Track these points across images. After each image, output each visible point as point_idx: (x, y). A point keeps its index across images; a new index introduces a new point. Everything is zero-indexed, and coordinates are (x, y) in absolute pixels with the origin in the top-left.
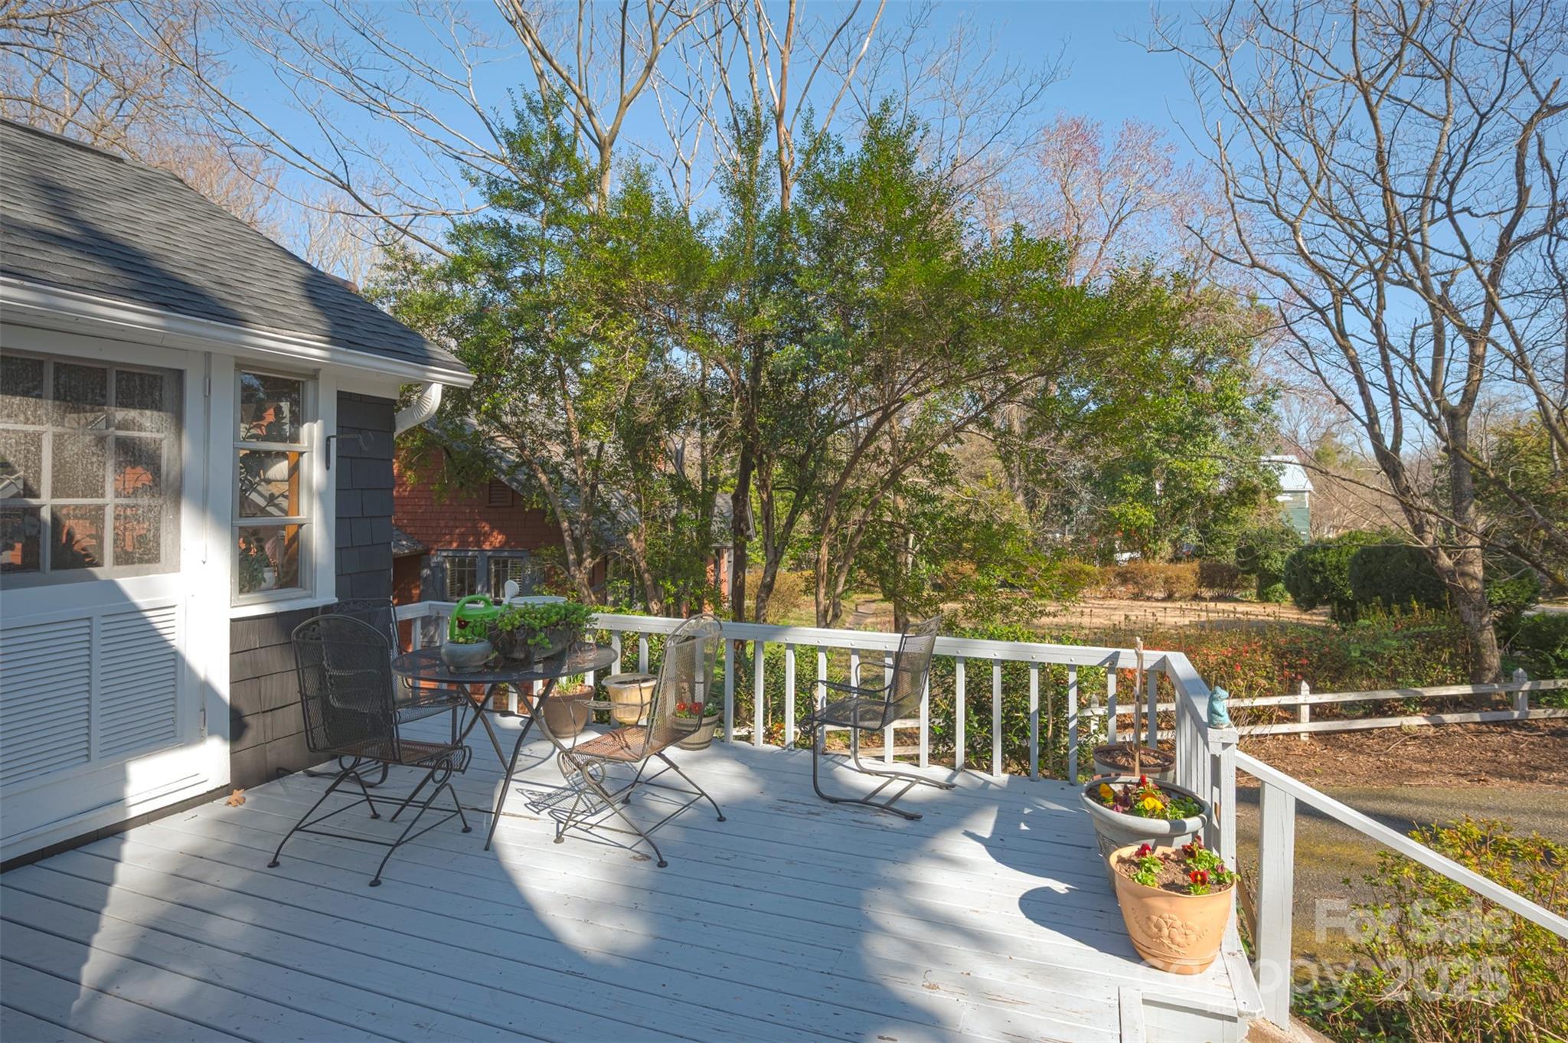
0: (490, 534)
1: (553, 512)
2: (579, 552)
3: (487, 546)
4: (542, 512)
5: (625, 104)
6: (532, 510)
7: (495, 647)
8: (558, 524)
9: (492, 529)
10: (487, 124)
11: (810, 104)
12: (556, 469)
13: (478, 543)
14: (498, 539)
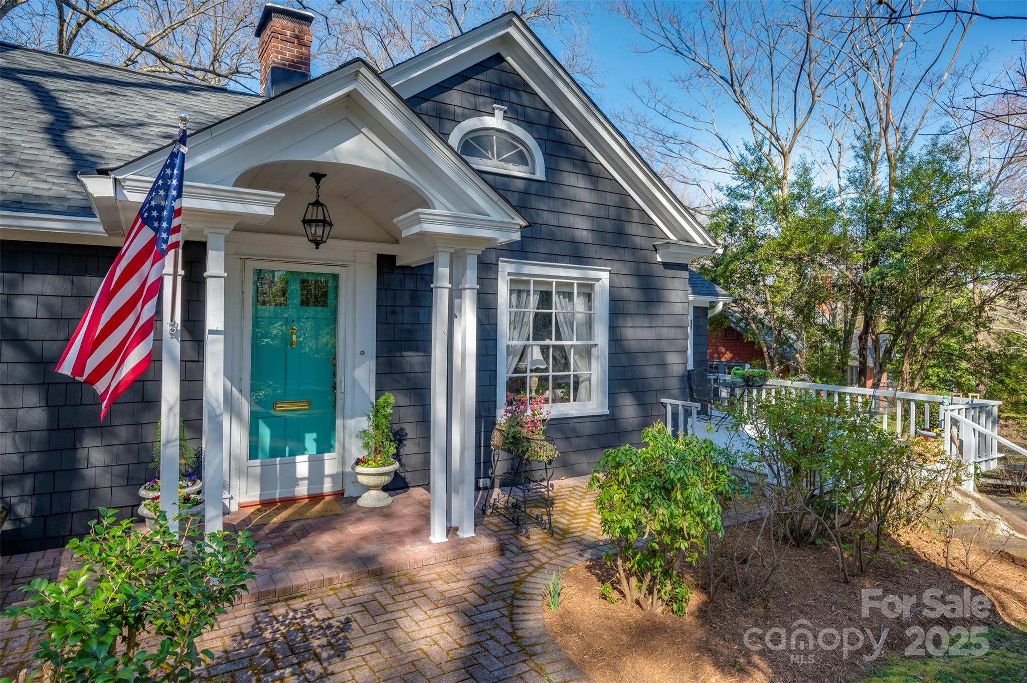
0: (725, 353)
1: (759, 343)
2: (772, 363)
3: (723, 360)
4: (753, 343)
5: (797, 132)
6: (748, 342)
7: (745, 381)
8: (761, 349)
9: (726, 350)
10: (723, 142)
11: (905, 124)
12: (761, 321)
13: (719, 358)
14: (728, 355)
